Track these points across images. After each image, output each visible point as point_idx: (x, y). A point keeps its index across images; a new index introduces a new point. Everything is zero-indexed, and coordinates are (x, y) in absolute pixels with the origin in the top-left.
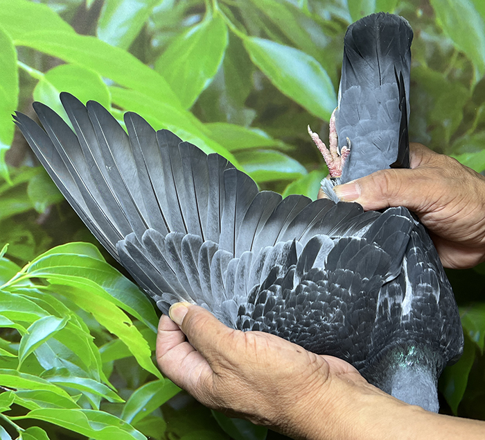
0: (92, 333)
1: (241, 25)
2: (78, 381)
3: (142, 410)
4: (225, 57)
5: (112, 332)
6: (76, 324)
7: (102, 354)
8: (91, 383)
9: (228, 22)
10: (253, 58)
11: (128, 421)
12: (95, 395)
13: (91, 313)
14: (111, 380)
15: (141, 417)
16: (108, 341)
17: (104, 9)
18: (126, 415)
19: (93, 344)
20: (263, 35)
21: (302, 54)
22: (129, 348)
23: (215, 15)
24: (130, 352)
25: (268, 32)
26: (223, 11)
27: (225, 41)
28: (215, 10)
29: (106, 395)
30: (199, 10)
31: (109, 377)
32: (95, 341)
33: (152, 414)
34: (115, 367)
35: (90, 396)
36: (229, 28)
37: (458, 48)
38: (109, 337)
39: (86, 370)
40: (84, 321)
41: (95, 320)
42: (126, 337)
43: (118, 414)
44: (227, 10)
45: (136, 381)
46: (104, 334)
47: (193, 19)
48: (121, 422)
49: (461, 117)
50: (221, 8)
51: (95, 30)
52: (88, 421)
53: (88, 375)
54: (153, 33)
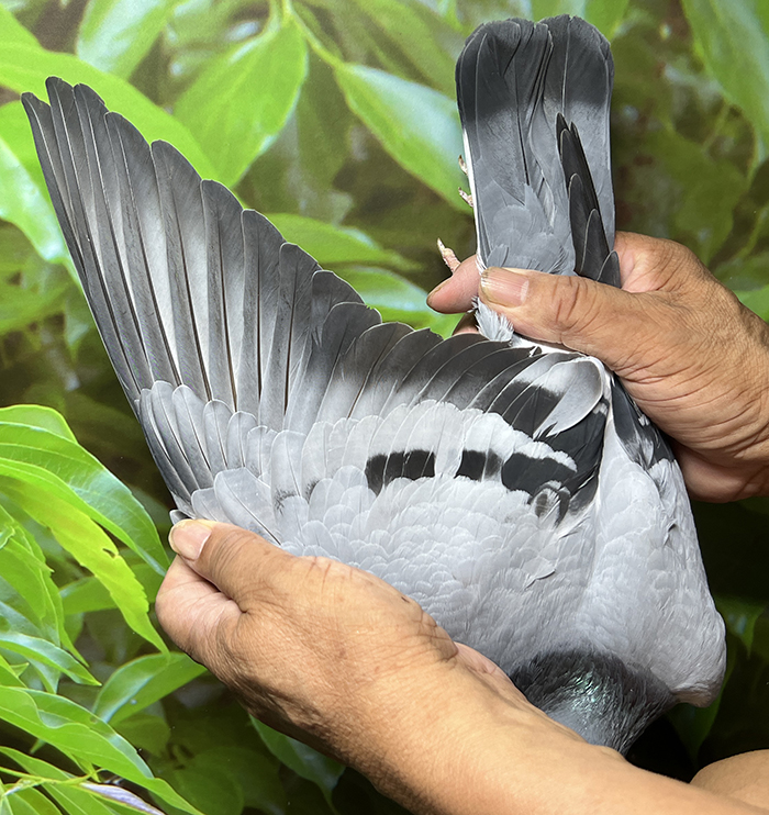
0: (50, 562)
2: (23, 640)
3: (128, 702)
4: (300, 98)
5: (82, 564)
6: (24, 544)
7: (65, 600)
8: (46, 648)
9: (309, 35)
10: (352, 102)
11: (104, 719)
12: (50, 668)
13: (48, 529)
14: (77, 645)
15: (127, 714)
16: (76, 579)
17: (90, 8)
18: (101, 707)
19: (50, 580)
20: (372, 62)
22: (112, 594)
23: (285, 22)
24: (113, 602)
25: (381, 56)
26: (301, 16)
27: (302, 69)
28: (285, 14)
29: (69, 669)
30: (259, 14)
32: (53, 576)
33: (145, 710)
34: (85, 625)
35: (41, 669)
36: (309, 46)
37: (730, 99)
38: (77, 573)
39: (37, 624)
40: (37, 540)
41: (56, 542)
43: (88, 704)
44: (309, 15)
45: (120, 652)
46: (69, 566)
47: (245, 28)
48: (93, 719)
49: (729, 225)
50: (296, 10)
51: (73, 43)
52: (37, 710)
53: (39, 633)
54: (174, 52)
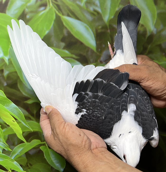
1: (60, 11)
3: (18, 154)
4: (54, 23)
5: (7, 124)
7: (4, 132)
9: (55, 10)
10: (64, 24)
11: (13, 158)
14: (6, 142)
15: (18, 157)
16: (6, 127)
17: (9, 3)
18: (12, 155)
20: (68, 16)
21: (83, 23)
22: (14, 130)
23: (50, 7)
24: (14, 132)
25: (70, 14)
26: (54, 6)
27: (54, 17)
28: (51, 5)
30: (45, 5)
31: (6, 141)
32: (1, 127)
33: (22, 156)
34: (8, 137)
36: (55, 12)
37: (141, 23)
38: (6, 126)
42: (13, 126)
43: (9, 155)
44: (55, 6)
45: (16, 143)
46: (5, 125)
47: (42, 8)
48: (10, 158)
49: (142, 49)
50: (53, 5)
51: (5, 11)
54: (27, 13)
